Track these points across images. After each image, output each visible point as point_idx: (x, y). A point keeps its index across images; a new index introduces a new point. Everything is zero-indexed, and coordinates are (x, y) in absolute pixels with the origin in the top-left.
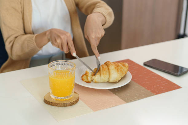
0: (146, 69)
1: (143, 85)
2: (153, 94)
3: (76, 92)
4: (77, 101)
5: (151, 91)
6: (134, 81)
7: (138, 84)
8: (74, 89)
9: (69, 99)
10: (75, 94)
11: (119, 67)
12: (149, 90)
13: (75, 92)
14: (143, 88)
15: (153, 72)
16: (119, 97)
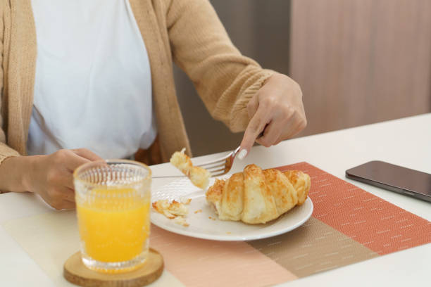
0: (354, 187)
1: (346, 231)
2: (372, 253)
3: (157, 250)
4: (157, 275)
5: (368, 246)
6: (320, 219)
7: (330, 228)
8: (148, 241)
9: (133, 267)
10: (153, 255)
11: (275, 184)
12: (361, 242)
13: (151, 250)
14: (346, 237)
15: (373, 196)
16: (277, 262)
